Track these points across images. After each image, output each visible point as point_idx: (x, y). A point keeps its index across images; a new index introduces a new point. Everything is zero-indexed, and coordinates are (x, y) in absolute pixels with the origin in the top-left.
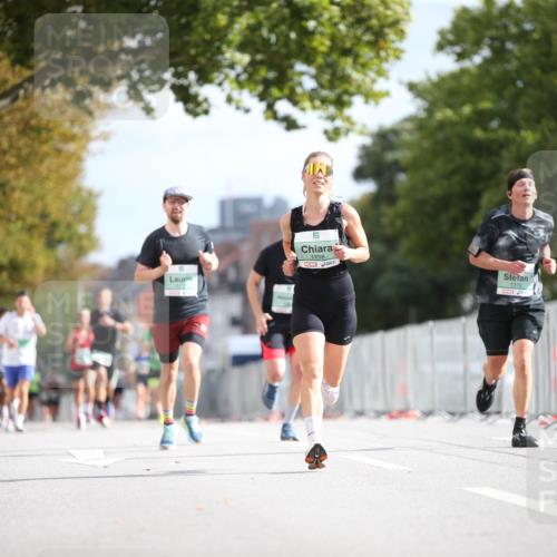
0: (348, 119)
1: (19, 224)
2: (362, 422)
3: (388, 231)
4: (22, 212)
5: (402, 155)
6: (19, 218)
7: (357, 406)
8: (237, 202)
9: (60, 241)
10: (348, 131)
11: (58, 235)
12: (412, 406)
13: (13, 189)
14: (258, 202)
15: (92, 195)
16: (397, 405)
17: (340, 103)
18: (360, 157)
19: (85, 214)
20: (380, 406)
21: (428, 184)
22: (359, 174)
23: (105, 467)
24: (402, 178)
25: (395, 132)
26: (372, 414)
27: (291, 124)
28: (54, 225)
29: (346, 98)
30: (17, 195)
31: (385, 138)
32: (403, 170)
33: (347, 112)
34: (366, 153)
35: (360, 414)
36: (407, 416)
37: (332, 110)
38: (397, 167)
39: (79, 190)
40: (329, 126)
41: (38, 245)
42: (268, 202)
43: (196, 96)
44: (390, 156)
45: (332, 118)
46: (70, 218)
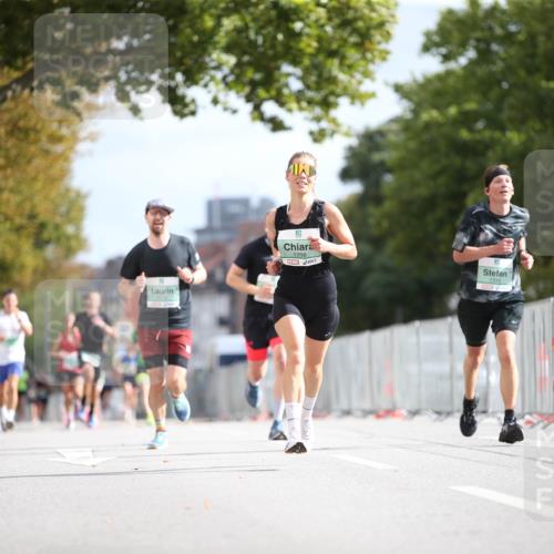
0: (334, 121)
1: (8, 224)
2: (348, 421)
3: (375, 232)
4: (10, 213)
5: (388, 156)
6: (7, 218)
7: (344, 405)
8: (224, 203)
10: (333, 133)
11: (46, 235)
12: (399, 405)
14: (245, 202)
15: (80, 197)
16: (384, 405)
17: (326, 104)
18: (347, 158)
19: (73, 214)
20: (367, 406)
21: (414, 184)
22: (346, 175)
23: (93, 466)
24: (388, 178)
25: (380, 133)
26: (359, 413)
27: (276, 125)
28: (42, 226)
29: (332, 99)
30: (5, 196)
31: (371, 139)
32: (390, 170)
33: (333, 113)
34: (353, 154)
35: (347, 413)
36: (394, 415)
37: (318, 111)
38: (384, 167)
39: (68, 190)
40: (315, 127)
41: (26, 246)
42: (255, 202)
43: (183, 97)
44: (377, 157)
45: (318, 119)
46: (58, 220)
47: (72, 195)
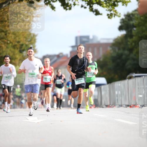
0: (115, 11)
1: (11, 44)
2: (121, 108)
3: (130, 47)
4: (12, 41)
5: (134, 22)
6: (11, 42)
7: (120, 104)
8: (81, 37)
9: (24, 50)
10: (115, 15)
12: (137, 103)
13: (9, 33)
14: (88, 37)
15: (34, 36)
16: (133, 103)
17: (114, 5)
18: (121, 23)
19: (33, 41)
20: (127, 104)
21: (143, 31)
22: (120, 28)
23: (38, 123)
24: (135, 29)
25: (133, 14)
26: (125, 106)
27: (97, 13)
28: (22, 45)
29: (116, 3)
30: (10, 35)
31: (129, 17)
32: (135, 27)
33: (116, 8)
34: (123, 21)
35: (121, 106)
36: (136, 107)
37: (110, 8)
39: (30, 34)
40: (109, 13)
41: (17, 51)
42: (91, 37)
43: (68, 3)
44: (131, 23)
46: (27, 43)
47: (32, 35)
